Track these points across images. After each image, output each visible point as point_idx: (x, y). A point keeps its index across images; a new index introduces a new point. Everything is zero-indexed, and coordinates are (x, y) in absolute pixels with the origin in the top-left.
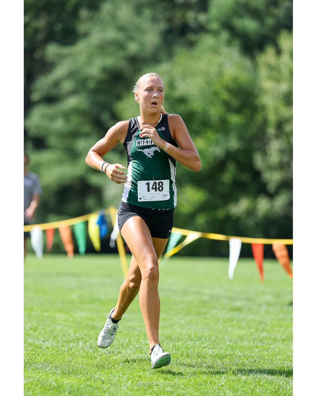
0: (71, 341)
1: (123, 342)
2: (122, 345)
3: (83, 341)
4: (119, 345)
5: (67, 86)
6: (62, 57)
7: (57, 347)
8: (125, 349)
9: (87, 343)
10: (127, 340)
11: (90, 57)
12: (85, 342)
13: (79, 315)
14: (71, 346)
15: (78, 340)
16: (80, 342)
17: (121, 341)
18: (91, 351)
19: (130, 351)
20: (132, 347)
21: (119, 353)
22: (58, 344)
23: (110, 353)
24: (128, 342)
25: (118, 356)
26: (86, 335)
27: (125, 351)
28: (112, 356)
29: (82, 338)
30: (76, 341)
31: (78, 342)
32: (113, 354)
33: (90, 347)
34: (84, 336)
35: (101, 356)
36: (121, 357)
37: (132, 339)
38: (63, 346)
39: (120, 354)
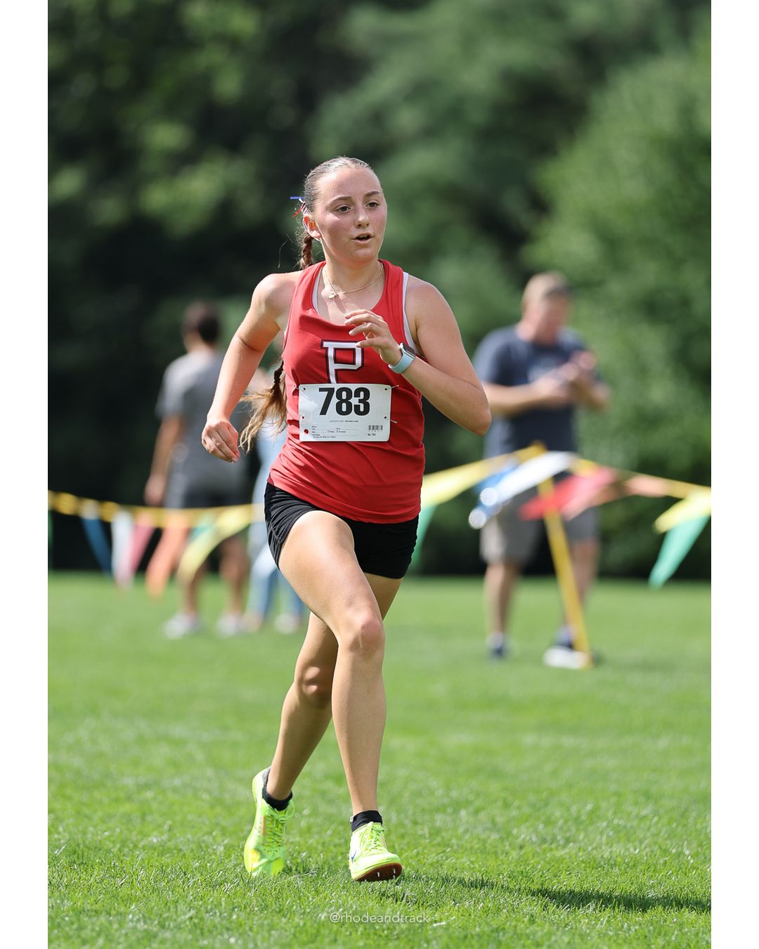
0: (438, 810)
1: (579, 811)
2: (577, 820)
3: (471, 809)
4: (566, 821)
5: (407, 119)
6: (393, 41)
7: (402, 825)
8: (585, 830)
9: (482, 816)
10: (589, 807)
11: (469, 43)
12: (477, 812)
13: (456, 740)
14: (438, 824)
15: (457, 806)
16: (463, 813)
17: (574, 809)
18: (494, 836)
19: (598, 837)
20: (605, 824)
21: (568, 841)
22: (402, 816)
23: (544, 841)
24: (592, 812)
25: (566, 850)
26: (478, 795)
27: (586, 836)
28: (551, 850)
29: (468, 803)
30: (449, 810)
31: (456, 811)
32: (551, 844)
33: (489, 825)
34: (471, 797)
35: (521, 847)
36: (574, 852)
37: (604, 805)
38: (415, 823)
39: (571, 845)
